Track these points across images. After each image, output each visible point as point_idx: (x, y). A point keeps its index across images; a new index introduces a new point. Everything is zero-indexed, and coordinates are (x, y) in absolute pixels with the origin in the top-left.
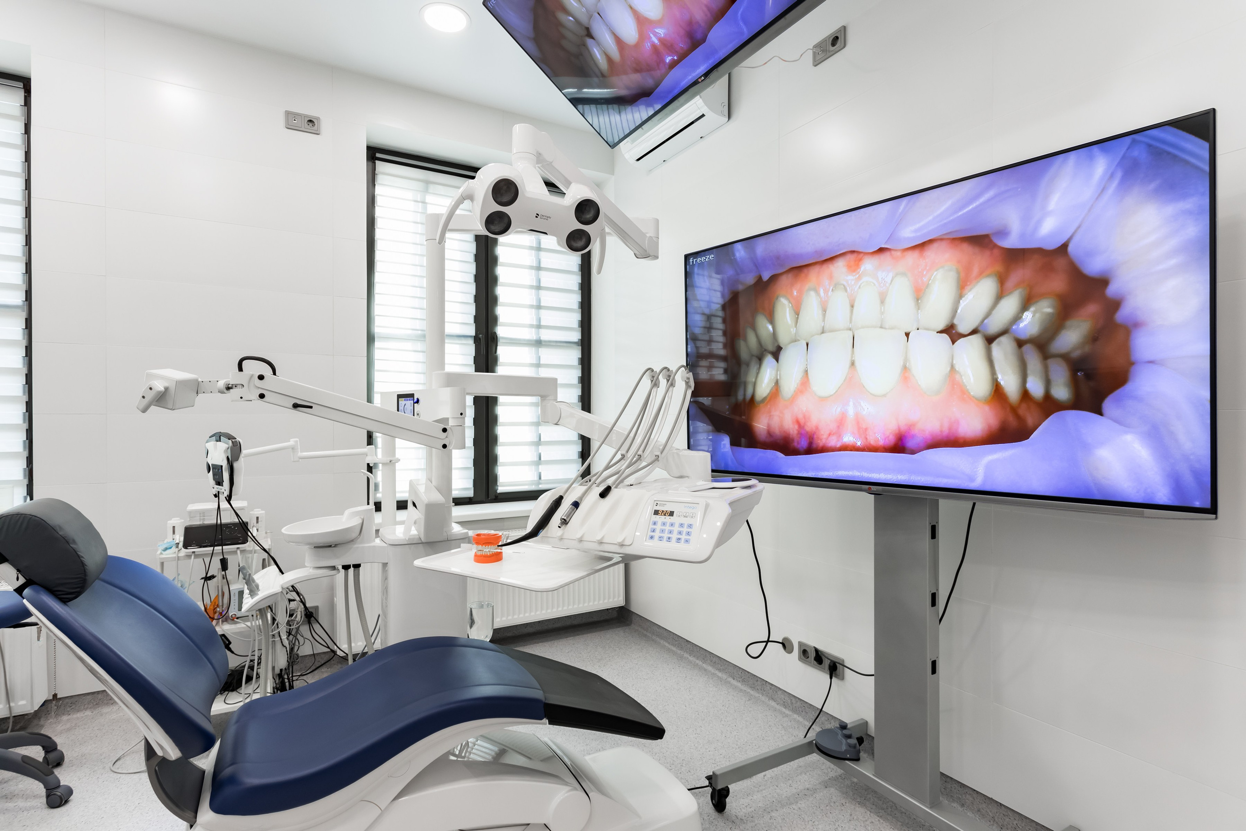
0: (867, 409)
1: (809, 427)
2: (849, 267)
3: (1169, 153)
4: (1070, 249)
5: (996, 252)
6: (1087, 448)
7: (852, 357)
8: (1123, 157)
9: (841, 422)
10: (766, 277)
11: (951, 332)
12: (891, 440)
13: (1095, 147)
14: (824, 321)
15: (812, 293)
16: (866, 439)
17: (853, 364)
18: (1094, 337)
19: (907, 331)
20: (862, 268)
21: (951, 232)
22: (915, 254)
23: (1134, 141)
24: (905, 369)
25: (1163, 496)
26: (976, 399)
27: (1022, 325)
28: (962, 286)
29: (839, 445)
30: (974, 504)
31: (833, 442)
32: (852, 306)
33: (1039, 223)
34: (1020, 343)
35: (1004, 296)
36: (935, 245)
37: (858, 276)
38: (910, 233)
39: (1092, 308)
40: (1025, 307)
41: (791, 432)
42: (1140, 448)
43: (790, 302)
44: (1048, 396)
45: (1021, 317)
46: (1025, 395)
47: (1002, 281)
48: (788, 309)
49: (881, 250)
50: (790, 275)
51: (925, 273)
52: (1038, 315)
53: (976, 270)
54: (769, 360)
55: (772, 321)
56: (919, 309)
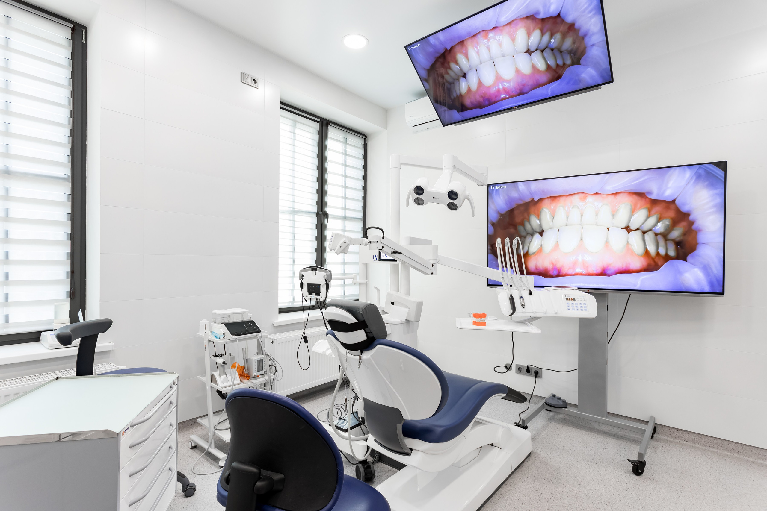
0: (588, 258)
1: (558, 266)
2: (581, 199)
3: (712, 173)
4: (676, 202)
5: (647, 200)
6: (680, 273)
7: (581, 236)
8: (696, 172)
9: (575, 264)
10: (536, 199)
11: (628, 229)
12: (599, 271)
13: (686, 167)
14: (567, 220)
15: (561, 208)
16: (588, 270)
17: (582, 239)
18: (684, 234)
19: (608, 227)
20: (587, 200)
21: (629, 190)
22: (613, 196)
23: (700, 167)
24: (607, 242)
25: (707, 289)
26: (638, 255)
27: (657, 228)
28: (633, 211)
29: (573, 273)
30: (630, 295)
31: (570, 272)
32: (582, 215)
33: (665, 191)
34: (656, 235)
35: (650, 217)
36: (621, 194)
37: (585, 203)
38: (611, 188)
39: (684, 224)
40: (659, 221)
41: (549, 268)
42: (700, 273)
43: (549, 211)
44: (667, 255)
45: (657, 225)
46: (658, 254)
47: (649, 211)
48: (548, 214)
49: (596, 194)
50: (550, 200)
51: (617, 205)
52: (663, 225)
53: (639, 206)
54: (537, 236)
55: (539, 219)
56: (613, 219)
